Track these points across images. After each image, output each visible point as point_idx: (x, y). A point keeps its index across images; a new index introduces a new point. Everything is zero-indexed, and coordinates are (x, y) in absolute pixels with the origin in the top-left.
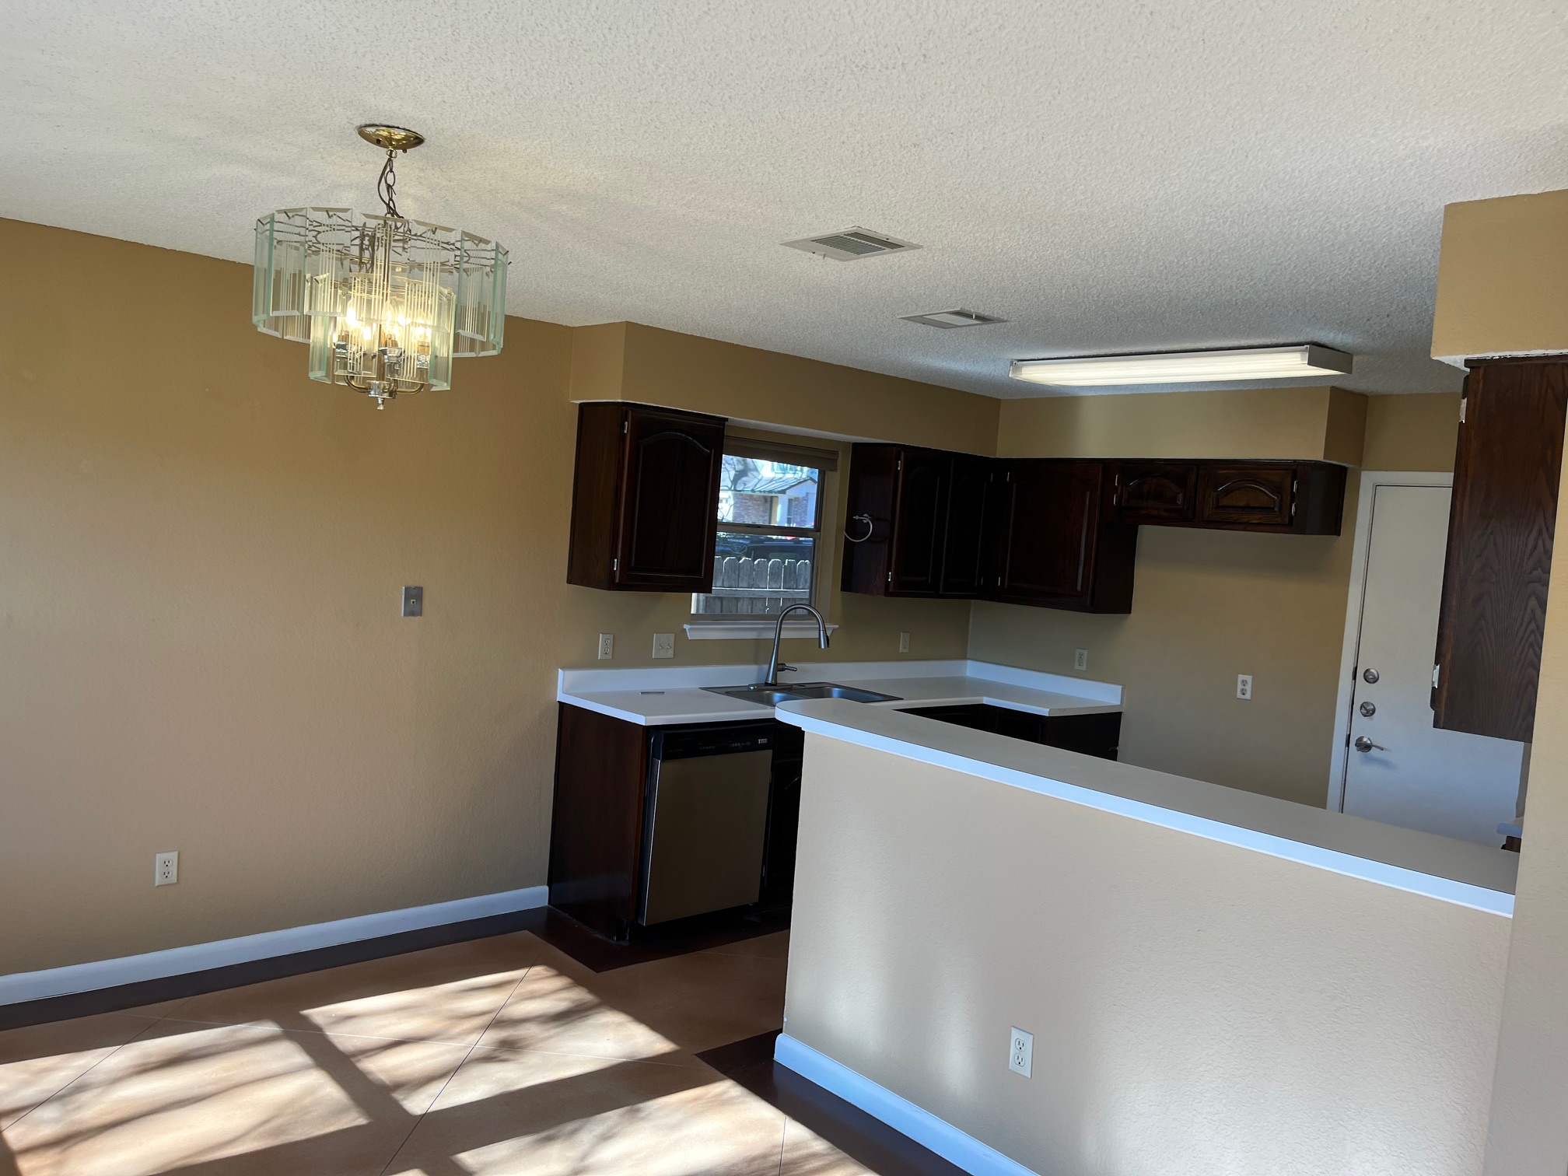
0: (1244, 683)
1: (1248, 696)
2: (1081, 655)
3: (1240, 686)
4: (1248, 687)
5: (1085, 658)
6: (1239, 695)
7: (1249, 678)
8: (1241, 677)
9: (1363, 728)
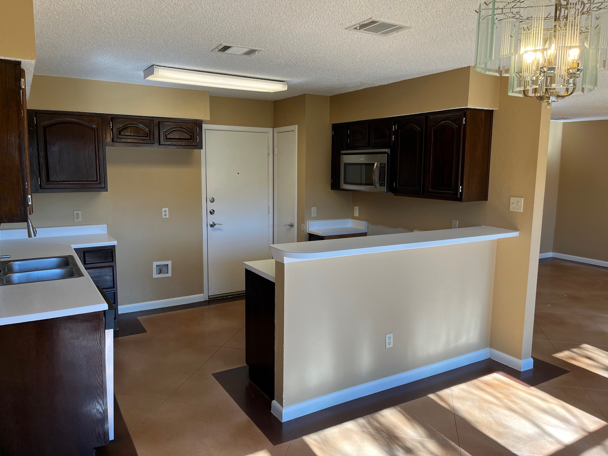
0: (165, 211)
1: (167, 216)
2: (78, 214)
3: (163, 213)
4: (167, 213)
5: (80, 214)
6: (164, 217)
7: (167, 209)
8: (163, 209)
9: (212, 219)
